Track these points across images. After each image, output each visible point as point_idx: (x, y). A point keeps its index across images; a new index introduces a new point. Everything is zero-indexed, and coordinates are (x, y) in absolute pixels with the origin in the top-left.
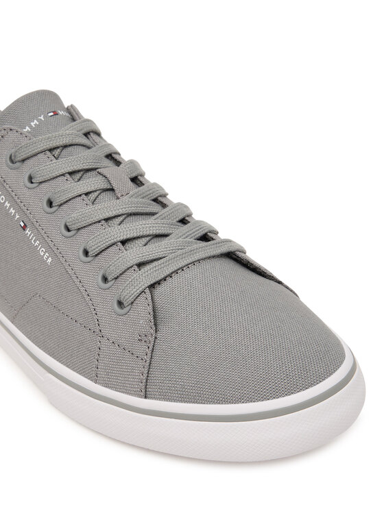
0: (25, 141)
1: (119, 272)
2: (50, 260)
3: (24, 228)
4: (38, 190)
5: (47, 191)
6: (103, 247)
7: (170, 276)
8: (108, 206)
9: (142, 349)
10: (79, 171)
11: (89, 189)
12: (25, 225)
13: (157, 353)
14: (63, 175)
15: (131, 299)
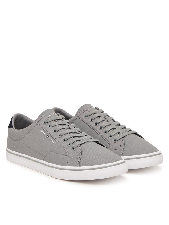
0: (48, 118)
1: (73, 142)
2: (55, 143)
3: (48, 137)
4: (52, 128)
5: (54, 128)
6: (69, 138)
7: (84, 143)
8: (69, 131)
9: (78, 157)
10: (62, 124)
11: (64, 128)
12: (48, 136)
13: (82, 157)
14: (58, 125)
15: (76, 147)
